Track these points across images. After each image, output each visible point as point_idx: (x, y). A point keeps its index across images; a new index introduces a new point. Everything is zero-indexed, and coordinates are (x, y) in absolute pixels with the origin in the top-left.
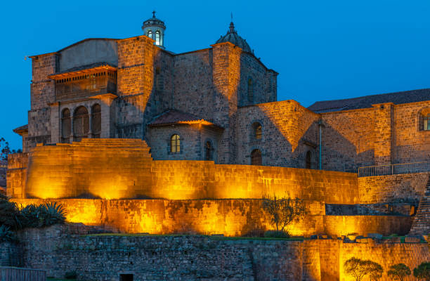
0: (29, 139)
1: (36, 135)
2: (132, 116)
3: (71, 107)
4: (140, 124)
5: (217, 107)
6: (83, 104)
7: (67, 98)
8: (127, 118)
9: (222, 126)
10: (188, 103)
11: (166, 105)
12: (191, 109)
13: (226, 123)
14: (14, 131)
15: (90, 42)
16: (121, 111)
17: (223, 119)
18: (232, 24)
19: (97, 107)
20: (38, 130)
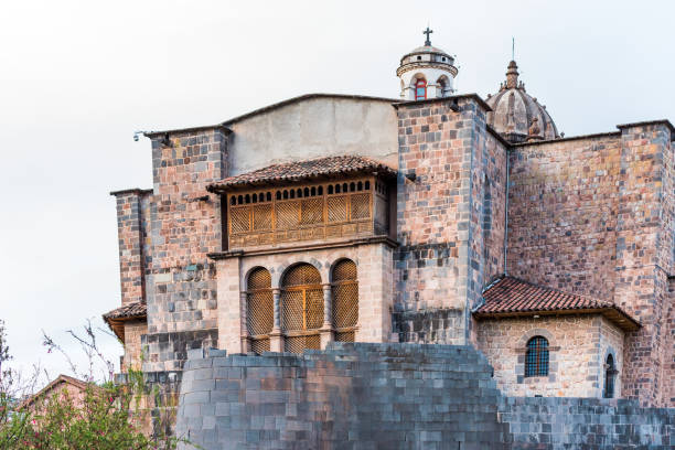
0: (152, 338)
1: (171, 329)
2: (436, 291)
3: (275, 266)
4: (459, 312)
5: (626, 274)
6: (307, 258)
7: (261, 242)
8: (423, 294)
9: (637, 318)
10: (546, 264)
11: (494, 266)
12: (553, 276)
13: (645, 312)
14: (106, 319)
15: (318, 102)
16: (405, 278)
17: (639, 302)
18: (513, 65)
19: (346, 268)
20: (176, 318)
